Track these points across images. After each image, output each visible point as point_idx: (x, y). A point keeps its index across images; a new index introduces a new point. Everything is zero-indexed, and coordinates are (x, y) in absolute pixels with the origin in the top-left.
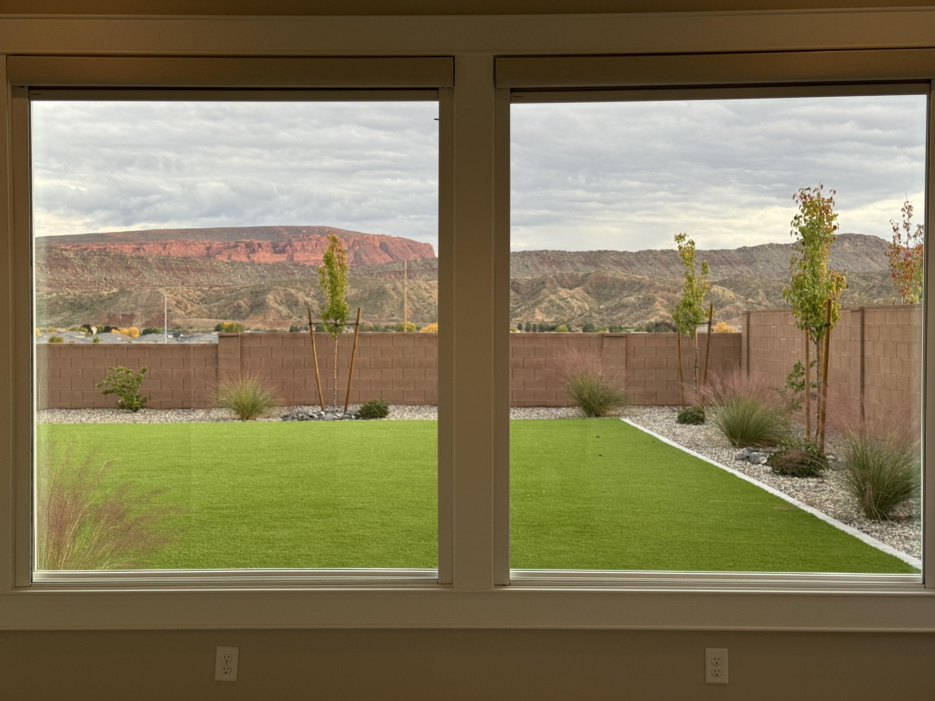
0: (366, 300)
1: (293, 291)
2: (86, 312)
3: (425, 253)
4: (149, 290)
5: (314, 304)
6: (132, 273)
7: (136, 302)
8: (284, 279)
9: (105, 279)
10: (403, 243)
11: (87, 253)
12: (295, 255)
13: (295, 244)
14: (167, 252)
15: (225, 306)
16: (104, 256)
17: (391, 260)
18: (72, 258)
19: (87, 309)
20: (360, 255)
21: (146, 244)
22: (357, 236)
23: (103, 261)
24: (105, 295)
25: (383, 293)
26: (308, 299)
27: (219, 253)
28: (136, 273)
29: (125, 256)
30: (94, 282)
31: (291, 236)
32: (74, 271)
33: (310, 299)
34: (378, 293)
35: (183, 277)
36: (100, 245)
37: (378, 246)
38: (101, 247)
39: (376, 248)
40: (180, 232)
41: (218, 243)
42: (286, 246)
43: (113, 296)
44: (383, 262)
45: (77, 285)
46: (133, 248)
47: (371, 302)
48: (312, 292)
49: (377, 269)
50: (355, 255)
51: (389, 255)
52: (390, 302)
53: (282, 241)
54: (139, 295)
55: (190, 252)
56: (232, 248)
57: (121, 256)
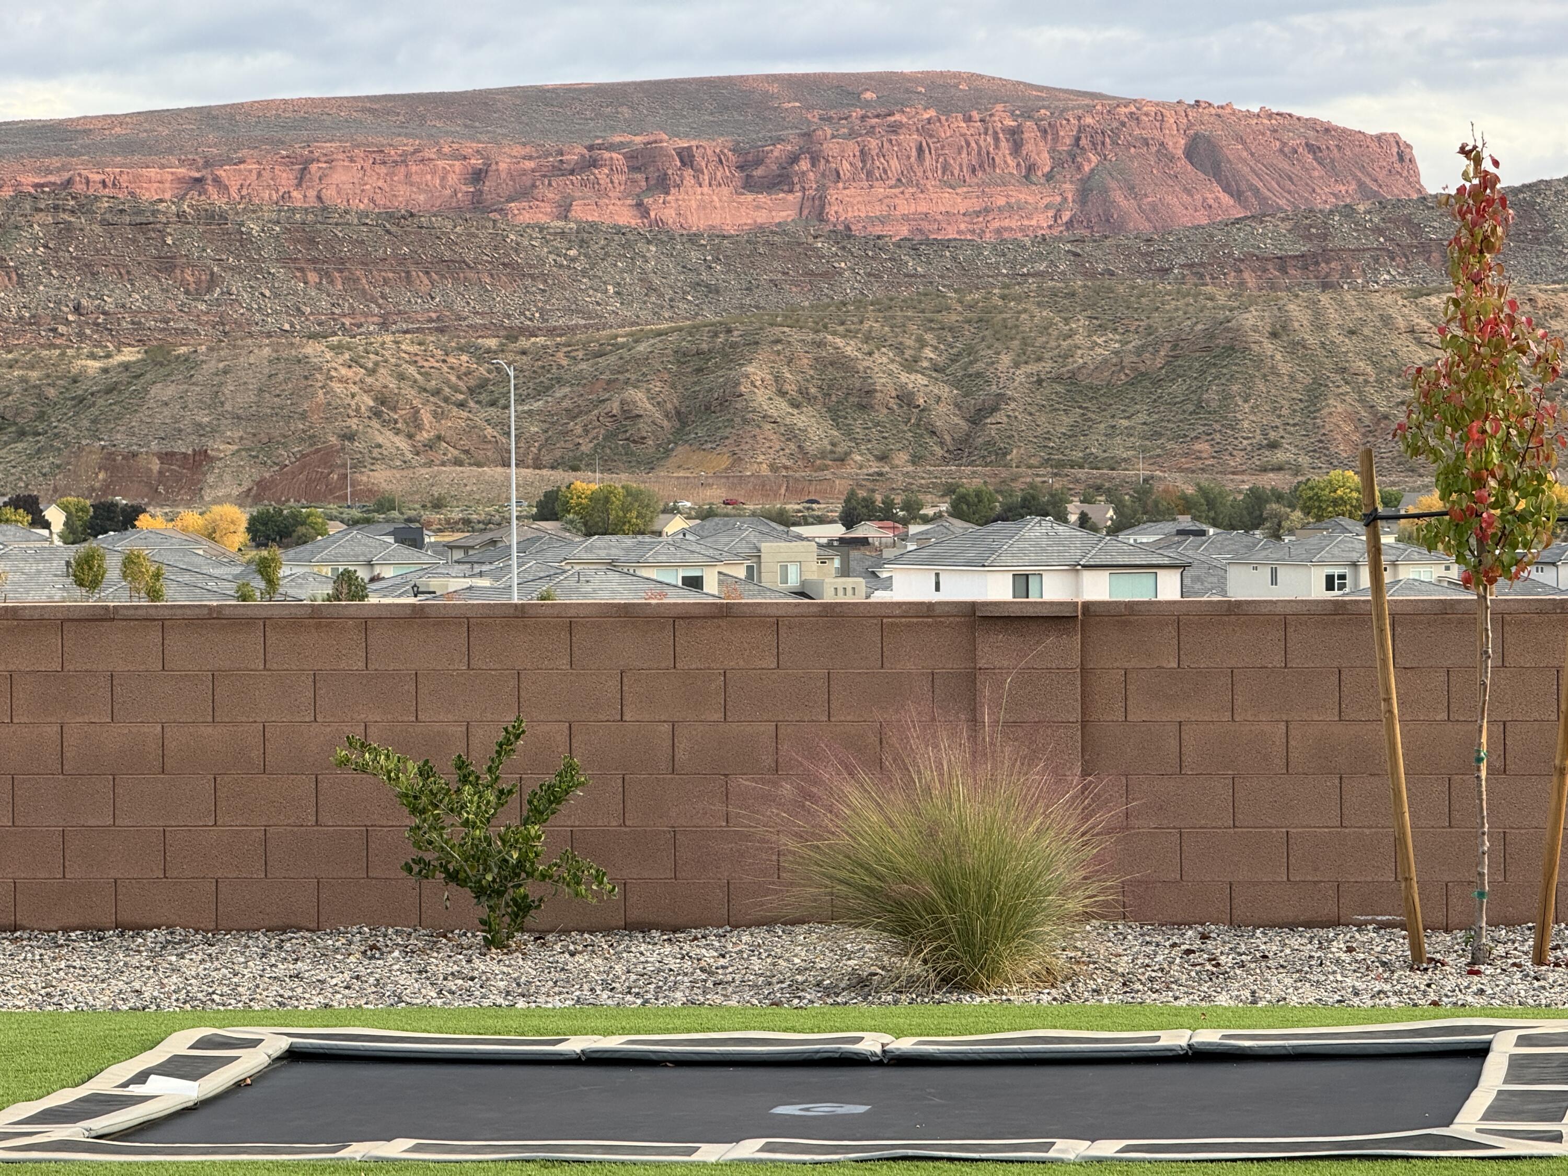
0: (1157, 383)
1: (850, 349)
2: (20, 446)
4: (267, 351)
5: (939, 399)
6: (183, 283)
7: (215, 400)
8: (798, 297)
9: (77, 309)
10: (1286, 135)
12: (832, 194)
13: (831, 148)
14: (312, 194)
15: (572, 415)
16: (73, 213)
17: (1240, 211)
19: (22, 434)
20: (1105, 190)
21: (230, 161)
22: (1090, 109)
23: (65, 234)
24: (90, 372)
25: (1231, 349)
26: (915, 381)
27: (525, 193)
28: (198, 282)
29: (155, 213)
30: (35, 320)
31: (813, 116)
33: (921, 380)
34: (1208, 349)
35: (383, 296)
36: (49, 172)
37: (1180, 153)
38: (52, 178)
40: (363, 110)
41: (518, 151)
42: (794, 159)
43: (124, 377)
44: (1204, 219)
46: (180, 180)
47: (1177, 388)
48: (928, 353)
49: (1181, 250)
50: (1083, 195)
51: (1227, 190)
52: (1261, 386)
53: (779, 140)
54: (226, 372)
55: (403, 191)
56: (572, 172)
57: (138, 212)
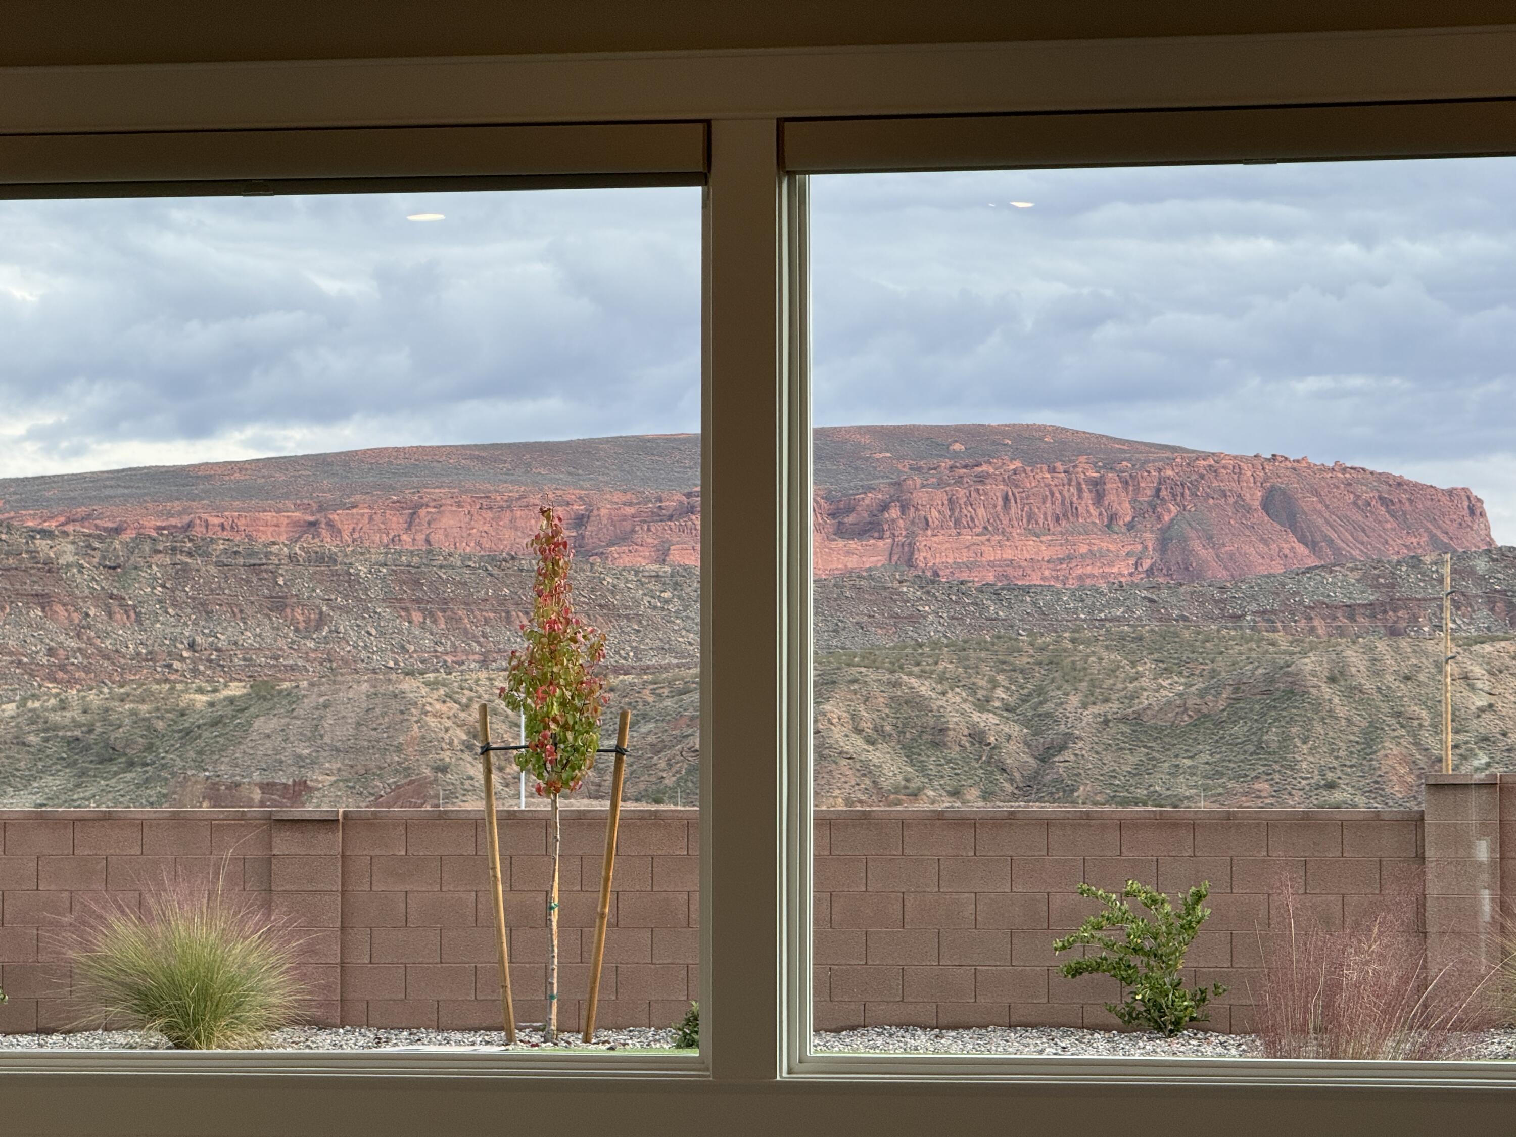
0: (1219, 724)
1: (924, 688)
2: (129, 776)
3: (1452, 528)
4: (365, 687)
5: (1009, 738)
6: (294, 622)
7: (315, 734)
8: (884, 639)
9: (192, 646)
10: (1360, 489)
11: (125, 544)
12: (921, 542)
13: (920, 497)
14: (421, 537)
15: (657, 749)
16: (190, 554)
17: (1312, 562)
18: (69, 566)
19: (131, 764)
20: (1185, 539)
21: (343, 506)
22: (1170, 462)
23: (183, 573)
24: (198, 706)
25: (1290, 693)
26: (987, 720)
27: (624, 538)
28: (308, 621)
29: (267, 555)
30: (151, 657)
31: (904, 466)
32: (76, 617)
33: (993, 719)
34: (1268, 692)
35: (484, 635)
36: (170, 515)
37: (1256, 504)
38: (173, 521)
39: (1249, 510)
40: (472, 458)
41: (618, 497)
42: (885, 507)
43: (229, 711)
44: (1278, 568)
45: (87, 669)
46: (296, 524)
47: (1238, 730)
48: (1000, 693)
49: (1254, 598)
50: (1163, 544)
51: (1302, 540)
52: (1319, 729)
53: (871, 489)
54: (326, 707)
55: (508, 534)
56: (670, 518)
57: (252, 554)
